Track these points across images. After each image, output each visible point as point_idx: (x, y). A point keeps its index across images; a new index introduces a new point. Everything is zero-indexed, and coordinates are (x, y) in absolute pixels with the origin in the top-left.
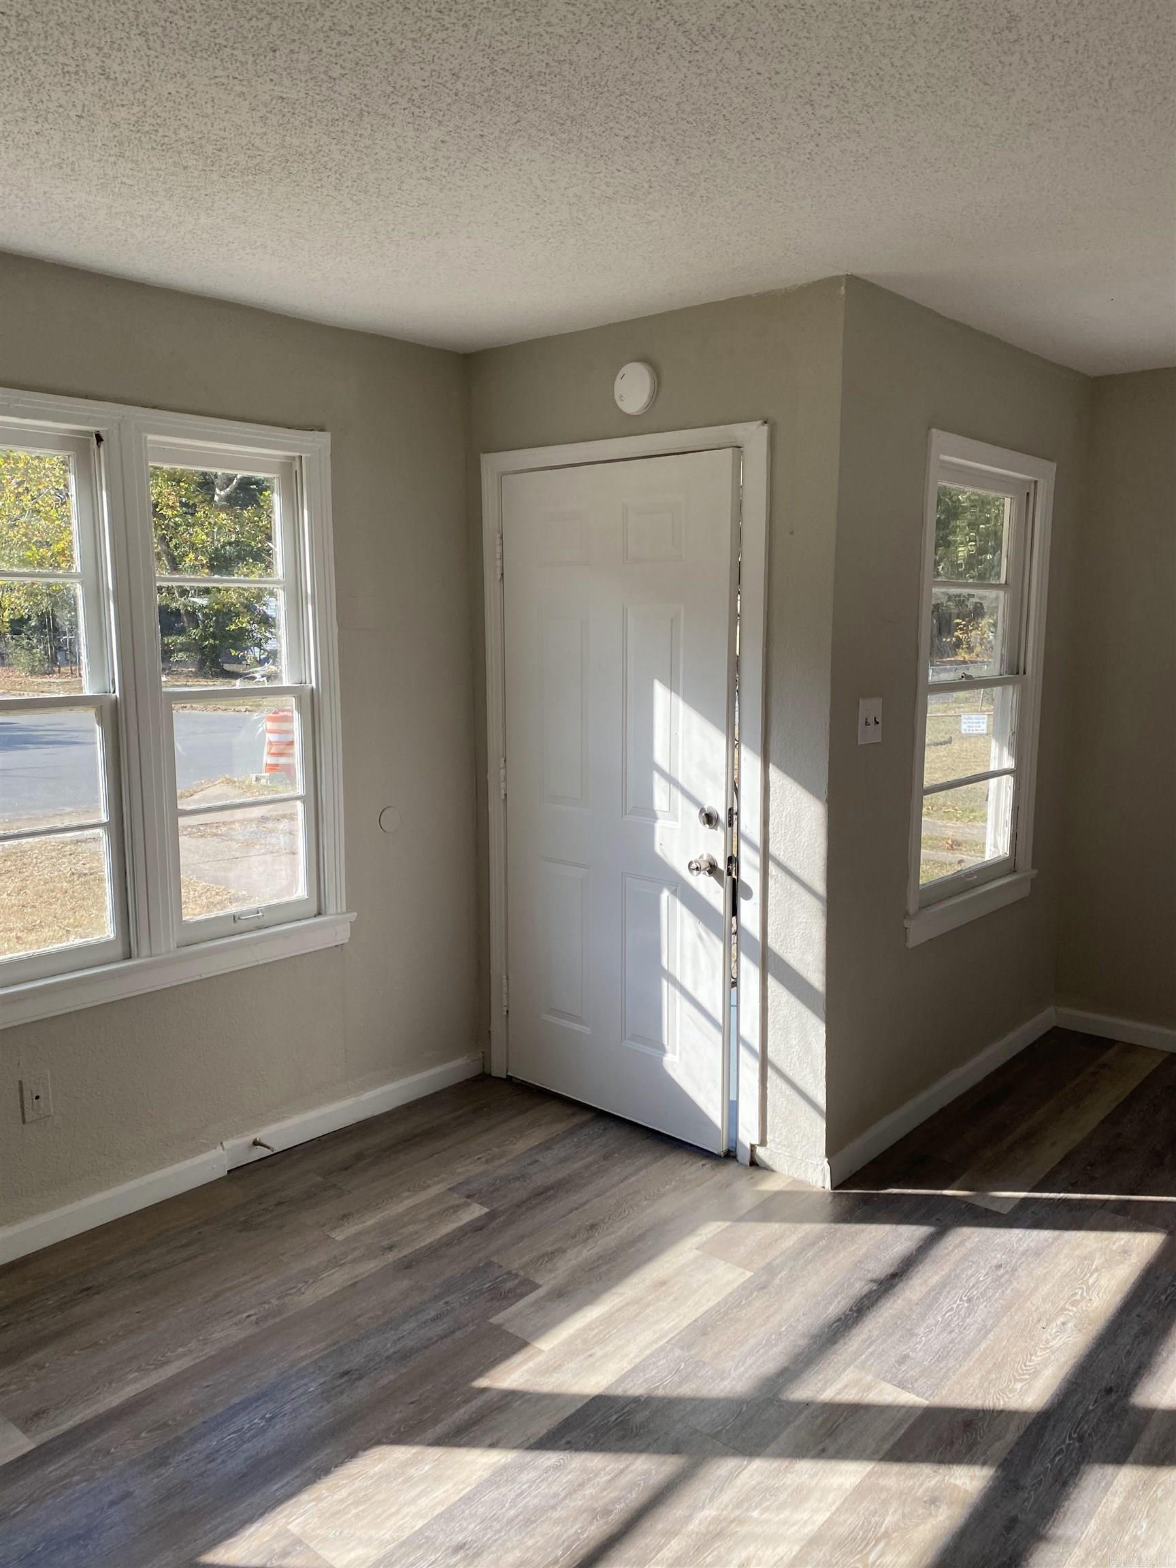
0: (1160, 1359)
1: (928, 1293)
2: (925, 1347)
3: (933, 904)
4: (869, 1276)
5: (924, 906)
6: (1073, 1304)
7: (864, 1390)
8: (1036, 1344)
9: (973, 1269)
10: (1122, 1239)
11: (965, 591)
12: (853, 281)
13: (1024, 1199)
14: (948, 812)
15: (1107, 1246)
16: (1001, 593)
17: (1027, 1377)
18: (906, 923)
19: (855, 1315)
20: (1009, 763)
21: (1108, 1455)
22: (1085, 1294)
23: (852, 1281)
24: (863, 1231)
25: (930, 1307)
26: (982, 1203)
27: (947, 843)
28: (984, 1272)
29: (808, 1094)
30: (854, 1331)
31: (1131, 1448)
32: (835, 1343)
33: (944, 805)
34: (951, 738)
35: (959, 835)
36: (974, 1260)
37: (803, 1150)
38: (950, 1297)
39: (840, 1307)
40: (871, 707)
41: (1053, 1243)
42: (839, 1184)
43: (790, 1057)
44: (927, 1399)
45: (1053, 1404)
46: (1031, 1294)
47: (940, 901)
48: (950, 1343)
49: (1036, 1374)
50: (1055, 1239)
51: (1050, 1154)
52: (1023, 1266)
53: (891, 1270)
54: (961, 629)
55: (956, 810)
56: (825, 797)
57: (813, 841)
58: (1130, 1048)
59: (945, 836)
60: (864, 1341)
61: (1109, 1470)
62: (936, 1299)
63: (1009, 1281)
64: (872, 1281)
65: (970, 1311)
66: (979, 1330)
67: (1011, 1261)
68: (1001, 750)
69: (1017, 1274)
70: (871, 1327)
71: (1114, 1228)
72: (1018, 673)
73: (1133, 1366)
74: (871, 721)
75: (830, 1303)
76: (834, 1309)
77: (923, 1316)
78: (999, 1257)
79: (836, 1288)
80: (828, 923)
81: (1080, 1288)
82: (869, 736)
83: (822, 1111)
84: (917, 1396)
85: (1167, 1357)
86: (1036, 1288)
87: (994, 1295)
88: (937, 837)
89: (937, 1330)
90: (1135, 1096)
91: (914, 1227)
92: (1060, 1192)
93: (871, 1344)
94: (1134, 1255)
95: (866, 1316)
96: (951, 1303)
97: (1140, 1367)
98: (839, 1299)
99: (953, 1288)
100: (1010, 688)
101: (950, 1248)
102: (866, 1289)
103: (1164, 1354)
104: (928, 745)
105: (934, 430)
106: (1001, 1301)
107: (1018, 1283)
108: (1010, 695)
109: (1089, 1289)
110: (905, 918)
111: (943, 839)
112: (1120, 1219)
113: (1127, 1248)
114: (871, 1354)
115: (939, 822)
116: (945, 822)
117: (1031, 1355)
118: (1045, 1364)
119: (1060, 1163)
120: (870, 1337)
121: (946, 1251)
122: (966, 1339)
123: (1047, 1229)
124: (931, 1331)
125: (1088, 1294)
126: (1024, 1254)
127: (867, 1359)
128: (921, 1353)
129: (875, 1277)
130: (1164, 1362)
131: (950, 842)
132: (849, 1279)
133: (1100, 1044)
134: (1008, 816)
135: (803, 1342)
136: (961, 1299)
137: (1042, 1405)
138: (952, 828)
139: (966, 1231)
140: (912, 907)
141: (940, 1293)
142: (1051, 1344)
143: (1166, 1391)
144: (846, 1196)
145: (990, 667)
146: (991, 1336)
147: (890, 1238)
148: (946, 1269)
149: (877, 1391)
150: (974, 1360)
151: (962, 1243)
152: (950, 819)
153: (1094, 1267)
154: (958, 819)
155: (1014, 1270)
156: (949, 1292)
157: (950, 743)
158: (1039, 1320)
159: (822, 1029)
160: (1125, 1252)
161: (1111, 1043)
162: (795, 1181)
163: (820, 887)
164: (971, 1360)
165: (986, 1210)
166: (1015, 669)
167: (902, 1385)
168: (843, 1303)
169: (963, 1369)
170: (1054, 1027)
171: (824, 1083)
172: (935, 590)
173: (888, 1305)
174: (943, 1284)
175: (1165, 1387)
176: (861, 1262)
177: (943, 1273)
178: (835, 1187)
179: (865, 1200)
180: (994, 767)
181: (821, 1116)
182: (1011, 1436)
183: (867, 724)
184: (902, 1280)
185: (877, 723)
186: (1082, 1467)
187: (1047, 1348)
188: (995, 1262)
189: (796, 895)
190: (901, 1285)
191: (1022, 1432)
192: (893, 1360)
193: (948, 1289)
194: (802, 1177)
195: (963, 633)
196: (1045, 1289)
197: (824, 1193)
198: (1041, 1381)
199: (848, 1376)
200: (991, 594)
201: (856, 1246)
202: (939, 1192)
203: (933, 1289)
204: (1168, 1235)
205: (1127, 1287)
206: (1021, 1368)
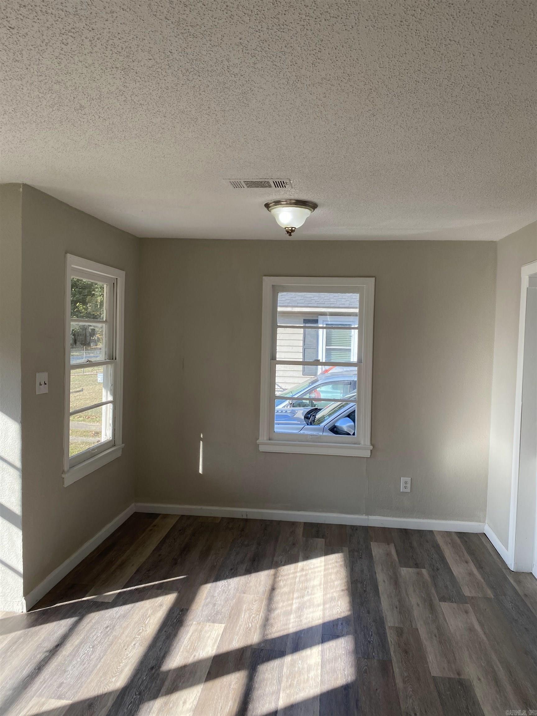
0: (173, 647)
1: (74, 649)
2: (71, 676)
3: (76, 465)
4: (45, 650)
5: (72, 467)
6: (139, 635)
7: (40, 707)
8: (122, 658)
9: (95, 632)
10: (160, 599)
11: (87, 324)
12: (25, 186)
13: (120, 593)
14: (93, 419)
15: (153, 605)
16: (104, 325)
17: (118, 674)
18: (63, 476)
19: (37, 671)
20: (110, 398)
21: (151, 697)
22: (144, 628)
23: (36, 655)
24: (42, 629)
25: (75, 655)
26: (100, 600)
27: (92, 433)
28: (100, 631)
29: (13, 567)
30: (36, 679)
31: (160, 690)
32: (26, 688)
33: (91, 416)
34: (83, 389)
35: (98, 429)
36: (96, 627)
37: (11, 596)
38: (84, 648)
39: (29, 669)
40: (42, 377)
41: (131, 610)
42: (30, 609)
43: (4, 551)
44: (71, 700)
45: (129, 682)
46: (121, 636)
47: (80, 463)
48: (83, 670)
49: (122, 671)
50: (132, 608)
51: (130, 570)
52: (118, 624)
53: (56, 644)
54: (99, 334)
55: (97, 417)
56: (20, 420)
57: (14, 442)
58: (165, 516)
59: (91, 430)
60: (41, 683)
61: (151, 703)
62: (77, 651)
63: (112, 632)
64: (47, 651)
65: (93, 652)
66: (97, 659)
67: (113, 623)
68: (107, 392)
69: (115, 628)
70: (44, 675)
71: (157, 596)
72: (113, 359)
73: (162, 654)
74: (43, 383)
75: (24, 669)
76: (26, 672)
77: (71, 661)
78: (107, 623)
79: (28, 660)
80: (23, 481)
81: (142, 626)
82: (42, 390)
83: (21, 574)
84: (67, 700)
85: (176, 645)
86: (123, 633)
87: (104, 641)
88: (88, 431)
89: (78, 665)
90: (167, 537)
91: (68, 620)
92: (135, 586)
93: (44, 683)
94: (164, 605)
95: (43, 670)
96: (85, 651)
97: (165, 654)
98: (29, 665)
99: (85, 644)
100: (110, 366)
101: (85, 625)
102: (43, 656)
103: (175, 645)
104: (72, 393)
105: (69, 255)
106: (107, 643)
107: (115, 632)
108: (110, 368)
109: (145, 626)
110: (62, 473)
111: (91, 431)
112: (159, 591)
113: (162, 603)
114: (45, 688)
115: (89, 424)
116: (91, 423)
117: (120, 663)
118: (126, 666)
119: (135, 573)
120: (44, 680)
121: (82, 627)
122: (91, 666)
123: (129, 604)
124: (74, 667)
125: (145, 628)
126: (118, 618)
127: (42, 691)
128: (69, 679)
129: (48, 649)
130: (174, 648)
131: (93, 433)
132: (34, 654)
133: (153, 516)
134: (111, 422)
135: (10, 693)
136: (89, 648)
137: (124, 684)
138: (95, 426)
139: (92, 615)
140: (66, 468)
141: (79, 648)
142: (129, 655)
143: (175, 660)
144: (34, 614)
145: (101, 357)
146: (102, 660)
147: (56, 628)
148: (83, 636)
149: (47, 705)
150: (94, 674)
151: (90, 621)
152: (94, 422)
153: (148, 615)
154: (97, 422)
155: (114, 626)
156: (83, 646)
157: (83, 391)
158: (124, 646)
159: (20, 533)
160: (161, 605)
161: (158, 515)
162: (7, 613)
163: (18, 464)
164: (93, 674)
165: (102, 602)
166: (111, 357)
167: (60, 698)
168: (31, 667)
169: (89, 680)
170: (135, 512)
171: (22, 560)
172: (72, 323)
173: (54, 661)
174: (81, 643)
175: (174, 659)
176: (41, 644)
177: (81, 638)
178: (28, 610)
179: (44, 613)
180: (104, 400)
181: (21, 577)
182: (110, 703)
183: (40, 385)
184: (61, 647)
185: (46, 384)
186: (140, 706)
187: (127, 658)
188: (105, 626)
189: (6, 470)
190: (61, 649)
191: (114, 700)
192: (56, 687)
193: (83, 645)
194: (11, 610)
195: (100, 335)
196: (126, 632)
197: (23, 614)
198: (124, 674)
199: (34, 701)
200: (100, 325)
201: (38, 637)
202: (80, 600)
203: (76, 647)
204: (178, 593)
205: (161, 621)
206: (115, 670)
